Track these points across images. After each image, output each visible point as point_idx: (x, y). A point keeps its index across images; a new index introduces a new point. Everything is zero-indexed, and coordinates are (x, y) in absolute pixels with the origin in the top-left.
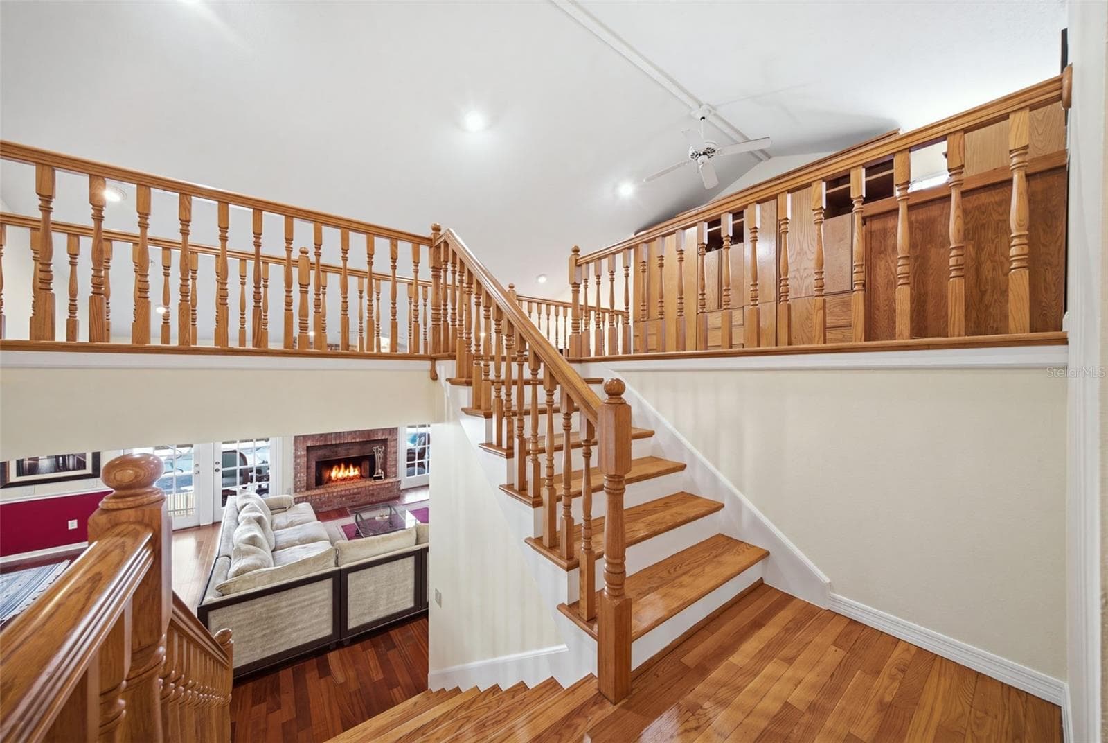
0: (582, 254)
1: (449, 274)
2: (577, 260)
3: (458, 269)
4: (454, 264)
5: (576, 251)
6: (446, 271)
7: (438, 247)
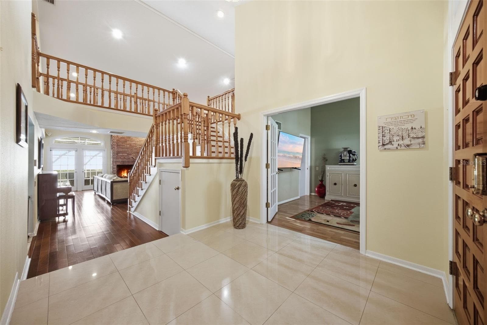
0: (210, 98)
1: (177, 100)
2: (209, 99)
3: (180, 98)
4: (179, 97)
5: (209, 97)
6: (176, 99)
7: (174, 94)
